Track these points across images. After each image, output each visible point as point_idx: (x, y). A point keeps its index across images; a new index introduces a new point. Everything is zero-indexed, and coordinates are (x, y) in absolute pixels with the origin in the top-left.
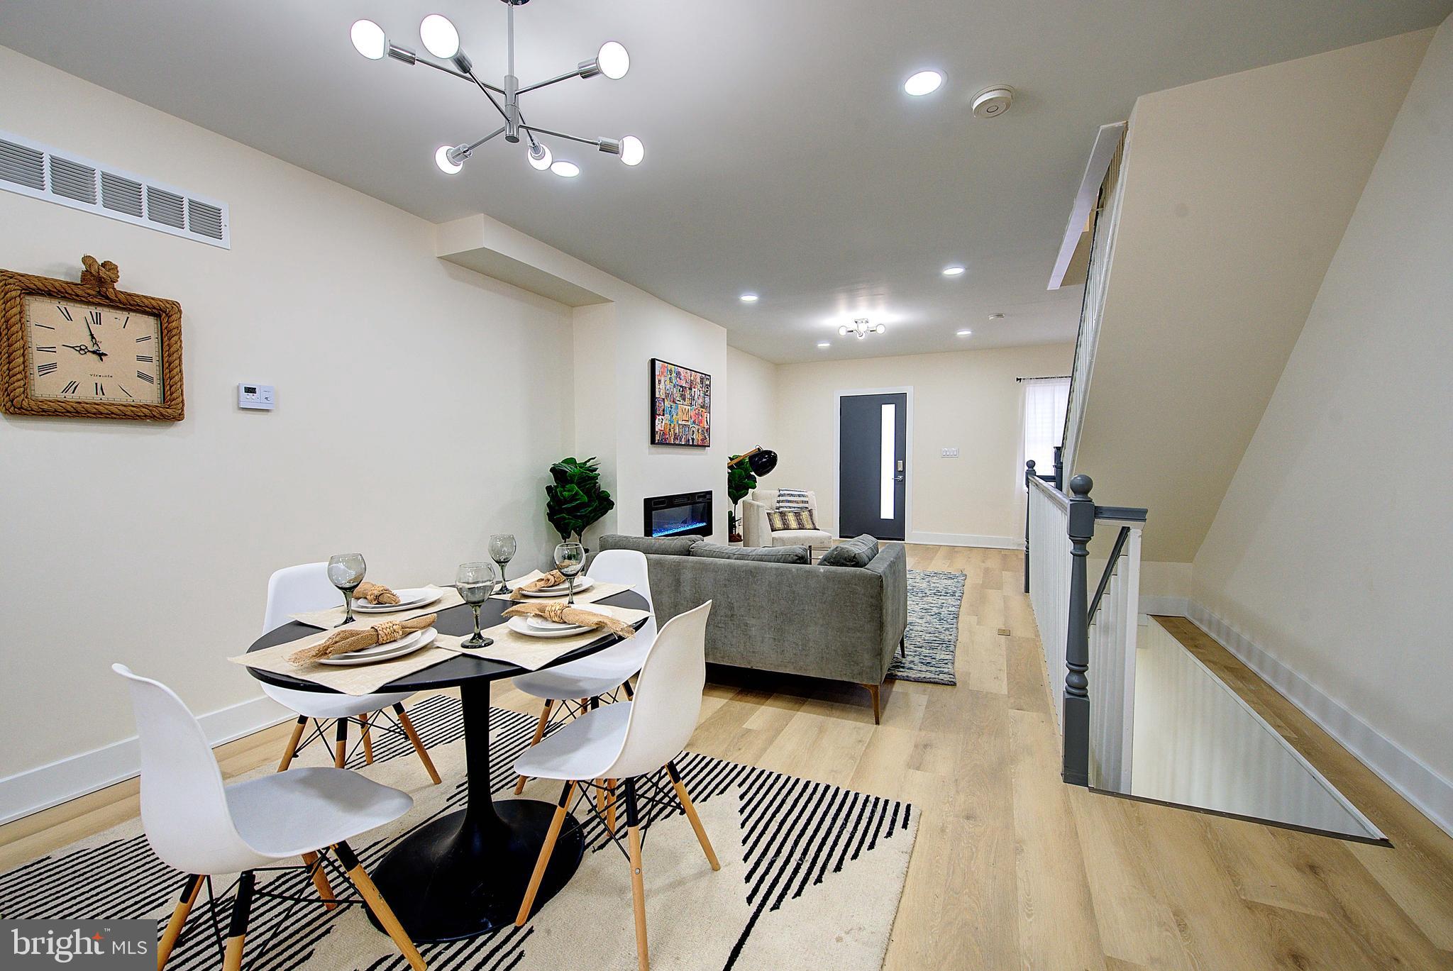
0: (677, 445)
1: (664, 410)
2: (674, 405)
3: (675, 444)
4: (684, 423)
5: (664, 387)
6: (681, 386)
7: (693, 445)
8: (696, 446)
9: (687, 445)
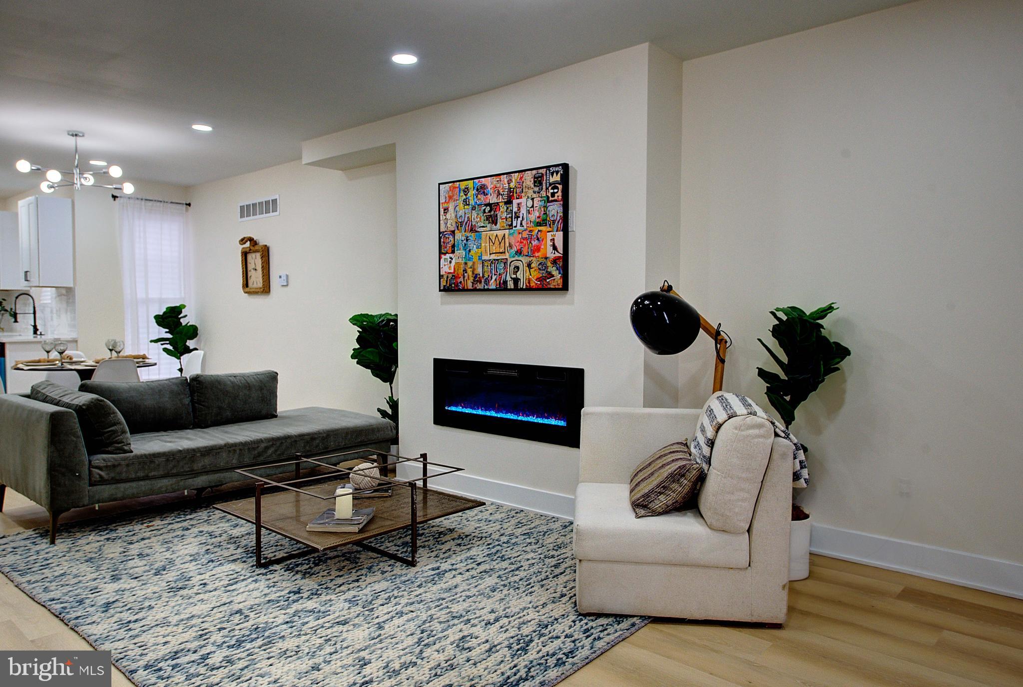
0: (480, 290)
1: (453, 246)
2: (472, 236)
3: (475, 290)
4: (493, 257)
5: (453, 215)
6: (486, 205)
7: (516, 289)
8: (522, 289)
9: (502, 288)
